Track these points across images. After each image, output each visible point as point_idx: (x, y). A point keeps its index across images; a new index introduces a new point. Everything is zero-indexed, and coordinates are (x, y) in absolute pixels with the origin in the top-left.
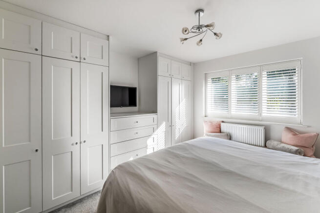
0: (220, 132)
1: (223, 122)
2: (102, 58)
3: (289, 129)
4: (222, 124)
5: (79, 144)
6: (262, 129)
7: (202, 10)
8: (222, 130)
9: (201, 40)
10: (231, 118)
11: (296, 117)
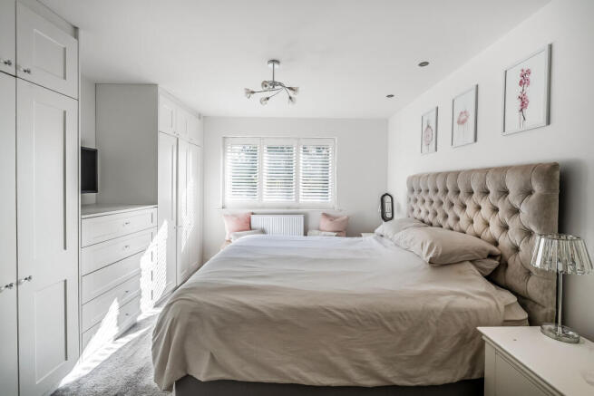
0: (251, 229)
1: (253, 214)
2: (65, 78)
3: (326, 215)
4: (253, 217)
5: (14, 286)
6: (302, 217)
7: (278, 62)
8: (253, 226)
9: (268, 99)
10: (263, 207)
11: (330, 201)
